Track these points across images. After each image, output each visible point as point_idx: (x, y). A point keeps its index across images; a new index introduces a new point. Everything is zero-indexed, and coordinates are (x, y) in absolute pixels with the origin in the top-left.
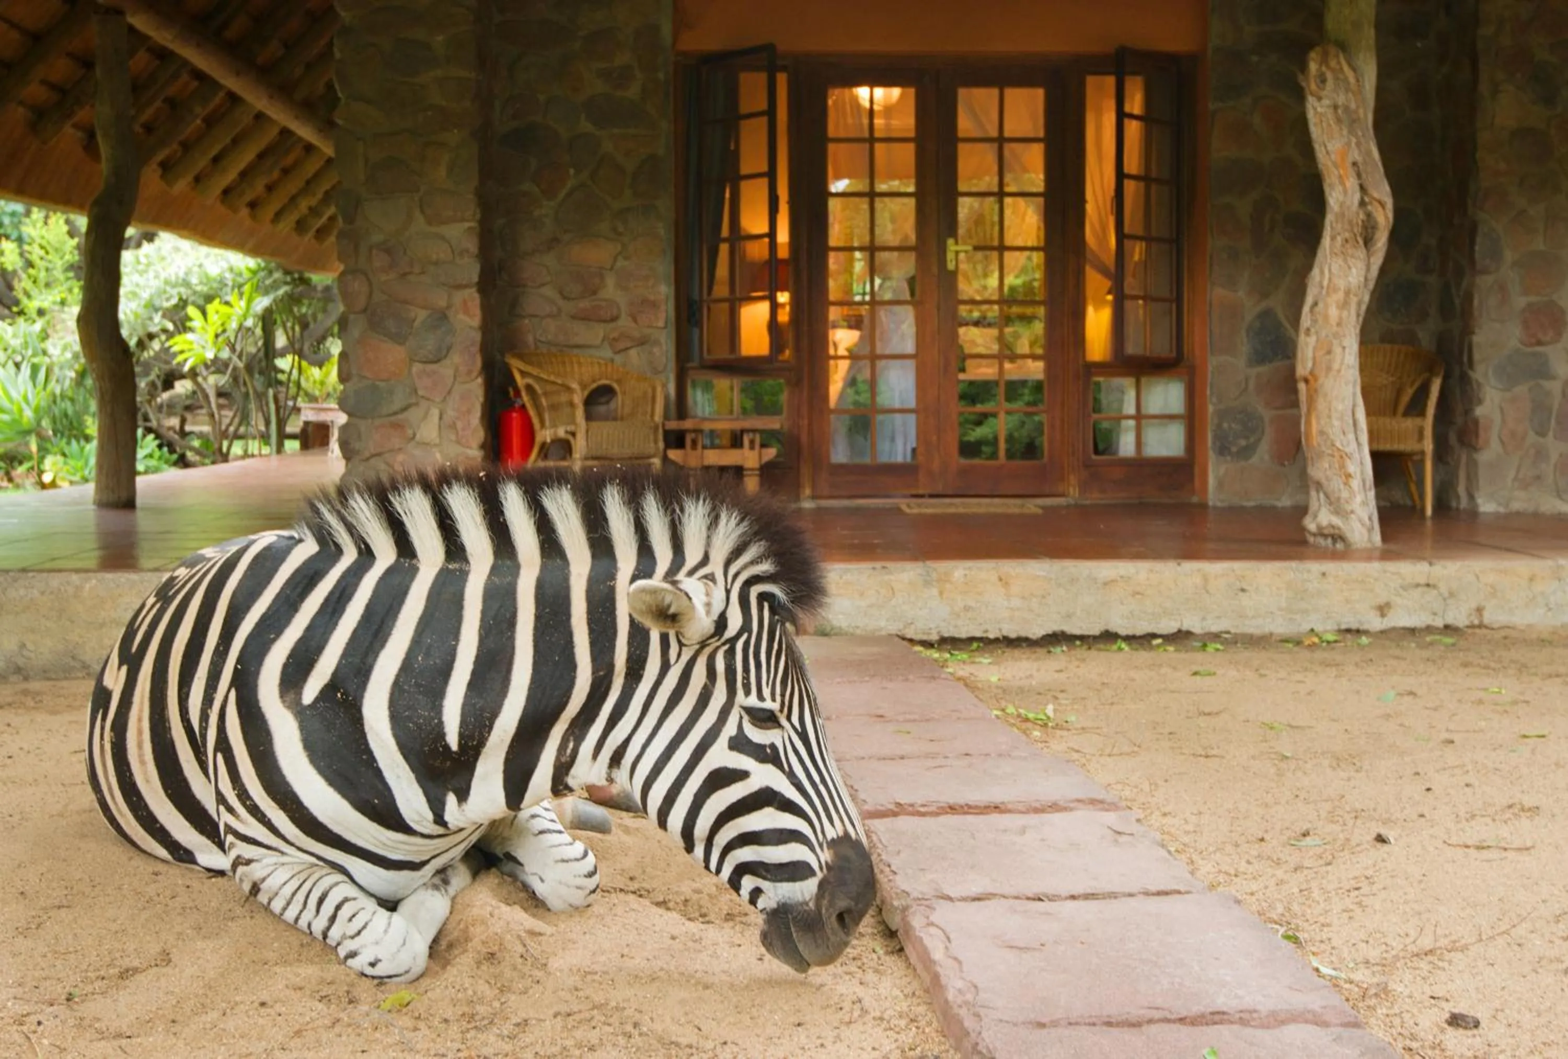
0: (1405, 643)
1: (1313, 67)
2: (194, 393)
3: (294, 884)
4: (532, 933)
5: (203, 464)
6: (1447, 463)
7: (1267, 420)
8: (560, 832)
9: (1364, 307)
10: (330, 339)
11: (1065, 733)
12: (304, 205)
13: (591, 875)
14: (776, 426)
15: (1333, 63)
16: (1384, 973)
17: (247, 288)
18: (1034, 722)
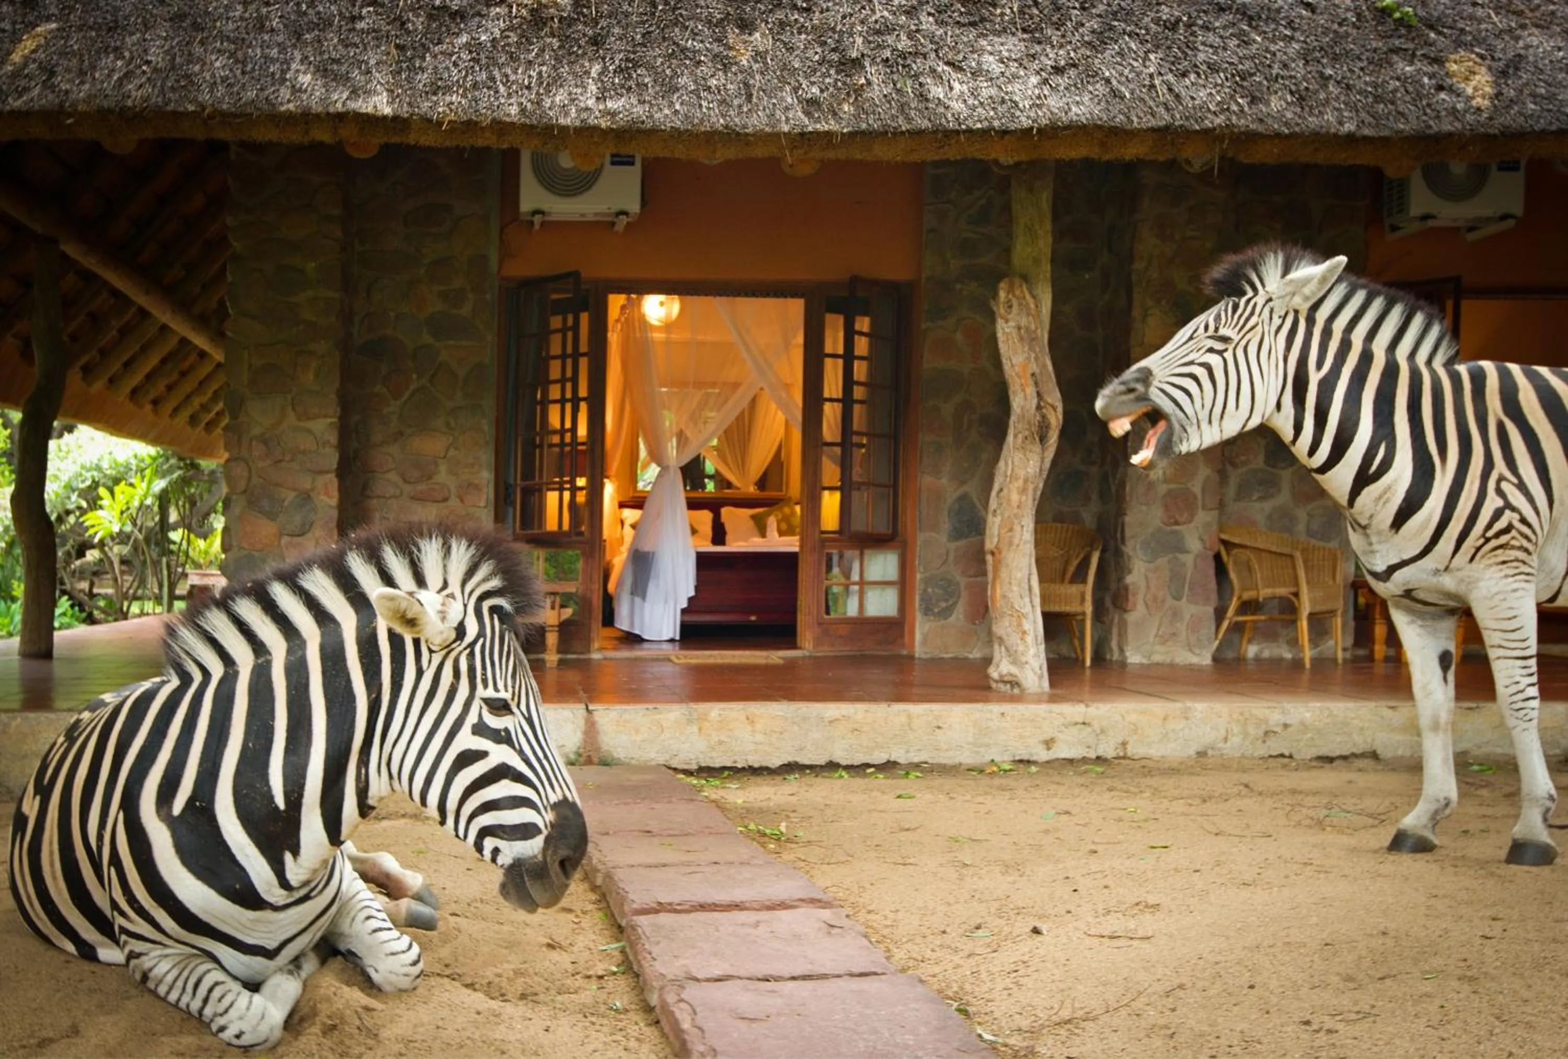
0: (1065, 772)
1: (1002, 295)
2: (101, 560)
3: (175, 973)
4: (367, 1009)
5: (107, 622)
6: (1103, 622)
7: (962, 585)
8: (390, 929)
9: (1039, 493)
10: (213, 515)
11: (793, 846)
12: (196, 402)
13: (415, 963)
14: (573, 590)
15: (1017, 292)
16: (1032, 1039)
17: (148, 472)
18: (771, 837)
